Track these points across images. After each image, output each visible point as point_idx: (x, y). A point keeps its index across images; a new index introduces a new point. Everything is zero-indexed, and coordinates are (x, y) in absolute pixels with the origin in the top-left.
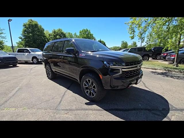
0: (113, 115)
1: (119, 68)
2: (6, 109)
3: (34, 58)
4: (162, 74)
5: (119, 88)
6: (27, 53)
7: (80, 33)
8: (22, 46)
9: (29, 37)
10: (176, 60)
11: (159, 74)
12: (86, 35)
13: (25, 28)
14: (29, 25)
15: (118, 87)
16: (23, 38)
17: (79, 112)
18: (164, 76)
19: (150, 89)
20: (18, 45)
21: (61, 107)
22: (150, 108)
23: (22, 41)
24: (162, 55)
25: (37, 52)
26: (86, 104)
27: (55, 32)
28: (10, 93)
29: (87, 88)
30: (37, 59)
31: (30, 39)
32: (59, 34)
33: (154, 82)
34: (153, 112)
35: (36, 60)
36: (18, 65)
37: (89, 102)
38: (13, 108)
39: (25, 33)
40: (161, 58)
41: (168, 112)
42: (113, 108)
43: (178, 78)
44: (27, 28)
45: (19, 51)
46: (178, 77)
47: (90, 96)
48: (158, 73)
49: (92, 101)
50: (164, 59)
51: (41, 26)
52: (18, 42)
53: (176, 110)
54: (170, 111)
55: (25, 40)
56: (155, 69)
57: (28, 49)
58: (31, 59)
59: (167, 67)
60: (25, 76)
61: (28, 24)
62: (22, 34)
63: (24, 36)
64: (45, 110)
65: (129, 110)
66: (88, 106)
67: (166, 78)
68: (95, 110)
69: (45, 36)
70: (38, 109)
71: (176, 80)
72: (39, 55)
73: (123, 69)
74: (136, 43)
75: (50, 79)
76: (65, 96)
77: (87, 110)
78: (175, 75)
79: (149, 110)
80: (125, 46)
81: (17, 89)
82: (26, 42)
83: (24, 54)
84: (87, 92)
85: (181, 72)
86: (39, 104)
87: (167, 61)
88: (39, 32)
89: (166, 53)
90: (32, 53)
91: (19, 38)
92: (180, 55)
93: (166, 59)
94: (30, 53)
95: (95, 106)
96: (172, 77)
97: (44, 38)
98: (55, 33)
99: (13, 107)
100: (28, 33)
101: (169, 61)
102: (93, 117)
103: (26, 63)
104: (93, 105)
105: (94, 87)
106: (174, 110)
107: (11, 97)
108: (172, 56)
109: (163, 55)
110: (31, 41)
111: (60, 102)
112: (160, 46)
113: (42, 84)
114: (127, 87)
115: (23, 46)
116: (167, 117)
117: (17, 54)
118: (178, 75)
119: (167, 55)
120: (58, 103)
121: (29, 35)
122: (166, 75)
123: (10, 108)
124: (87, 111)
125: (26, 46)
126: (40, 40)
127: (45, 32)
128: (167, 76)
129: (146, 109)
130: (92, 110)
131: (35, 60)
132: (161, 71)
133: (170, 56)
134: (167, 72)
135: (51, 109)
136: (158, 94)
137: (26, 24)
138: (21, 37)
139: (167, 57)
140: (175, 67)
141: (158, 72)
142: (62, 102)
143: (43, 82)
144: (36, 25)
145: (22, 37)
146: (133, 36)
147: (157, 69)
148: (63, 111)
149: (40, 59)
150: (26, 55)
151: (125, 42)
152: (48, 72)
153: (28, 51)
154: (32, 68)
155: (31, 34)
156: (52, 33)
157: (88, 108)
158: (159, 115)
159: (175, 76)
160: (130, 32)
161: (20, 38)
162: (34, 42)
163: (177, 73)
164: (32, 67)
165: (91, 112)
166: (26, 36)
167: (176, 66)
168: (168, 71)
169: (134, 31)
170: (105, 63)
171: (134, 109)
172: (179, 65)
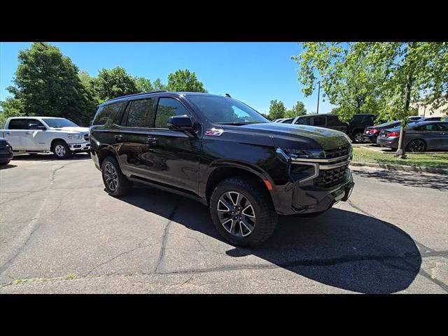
0: (303, 275)
1: (311, 164)
2: (16, 281)
3: (56, 142)
4: (377, 175)
5: (309, 211)
6: (36, 131)
7: (171, 79)
8: (17, 111)
9: (37, 88)
10: (402, 144)
11: (370, 175)
12: (185, 84)
13: (25, 63)
14: (36, 56)
15: (307, 207)
16: (19, 89)
17: (217, 274)
18: (383, 180)
19: (363, 211)
20: (7, 108)
21: (169, 266)
22: (378, 254)
23: (16, 98)
24: (367, 132)
25: (64, 128)
26: (229, 253)
27: (106, 76)
28: (15, 237)
29: (226, 215)
30: (67, 146)
31: (39, 92)
32: (117, 81)
33: (368, 195)
34: (388, 262)
35: (62, 147)
36: (12, 163)
37: (234, 248)
38: (37, 279)
39: (25, 78)
40: (364, 139)
41: (420, 261)
42: (297, 259)
43: (414, 183)
44: (31, 64)
45: (13, 125)
46: (413, 180)
47: (237, 235)
48: (368, 173)
49: (242, 247)
50: (373, 141)
51: (69, 59)
52: (5, 100)
53: (434, 254)
54: (423, 259)
55: (25, 97)
56: (361, 165)
57: (40, 118)
58: (48, 147)
59: (386, 161)
60: (43, 190)
61: (32, 53)
62: (16, 81)
63: (21, 84)
64: (129, 277)
65: (333, 262)
66: (234, 258)
67: (388, 184)
68: (254, 267)
69: (82, 87)
70: (108, 275)
71: (410, 188)
72: (70, 135)
73: (319, 164)
74: (303, 106)
75: (114, 197)
76: (169, 237)
77: (236, 268)
78: (406, 177)
79: (377, 258)
80: (278, 112)
81: (30, 226)
82: (29, 101)
83: (27, 133)
84: (229, 225)
85: (416, 170)
86: (105, 261)
87: (379, 146)
88: (62, 75)
89: (376, 128)
90: (52, 130)
91: (7, 89)
92: (410, 132)
93: (378, 141)
94: (45, 129)
95: (251, 259)
96: (400, 182)
97: (79, 91)
98: (106, 79)
99: (37, 275)
100: (34, 76)
101: (384, 146)
102: (257, 285)
103: (34, 156)
104: (249, 256)
105: (249, 211)
106: (429, 255)
107: (20, 250)
108: (391, 136)
109: (369, 134)
110: (43, 99)
111: (162, 254)
112: (359, 112)
113: (98, 210)
114: (329, 208)
115: (21, 112)
116: (420, 271)
117: (8, 133)
118: (412, 177)
119: (378, 133)
120: (158, 256)
121: (36, 83)
122: (387, 178)
123: (28, 278)
124: (237, 272)
125: (28, 111)
126: (69, 96)
127: (80, 76)
128: (391, 180)
129: (370, 258)
130: (247, 267)
131: (60, 150)
132: (374, 170)
133: (386, 135)
134: (387, 170)
135: (144, 272)
136: (385, 222)
137: (26, 53)
138: (14, 89)
139: (379, 137)
140: (399, 159)
141: (367, 171)
142: (167, 253)
143: (97, 205)
144: (56, 58)
145: (17, 87)
146: (311, 88)
147: (364, 165)
148: (177, 276)
149: (74, 147)
150: (34, 135)
151: (278, 102)
152: (109, 179)
153: (38, 125)
154: (54, 169)
155: (41, 81)
156: (97, 77)
157: (236, 263)
158: (402, 269)
159: (406, 180)
160: (303, 79)
161: (11, 91)
162: (53, 102)
163: (409, 173)
164: (57, 167)
165: (246, 273)
166: (28, 86)
167: (402, 158)
168: (389, 169)
169: (312, 77)
170: (279, 151)
171: (345, 260)
172: (408, 155)
